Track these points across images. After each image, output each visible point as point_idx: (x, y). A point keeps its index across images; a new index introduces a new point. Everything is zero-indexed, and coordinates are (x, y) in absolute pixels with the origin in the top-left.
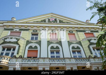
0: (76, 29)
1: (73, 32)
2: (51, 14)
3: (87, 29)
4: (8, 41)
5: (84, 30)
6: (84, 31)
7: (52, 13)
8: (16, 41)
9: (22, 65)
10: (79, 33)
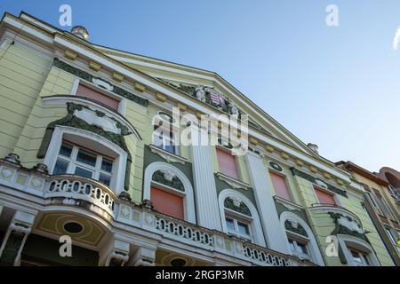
0: (291, 163)
1: (281, 170)
2: (212, 76)
3: (320, 176)
4: (90, 123)
5: (312, 175)
6: (312, 179)
7: (216, 75)
8: (117, 131)
9: (160, 242)
10: (299, 180)
